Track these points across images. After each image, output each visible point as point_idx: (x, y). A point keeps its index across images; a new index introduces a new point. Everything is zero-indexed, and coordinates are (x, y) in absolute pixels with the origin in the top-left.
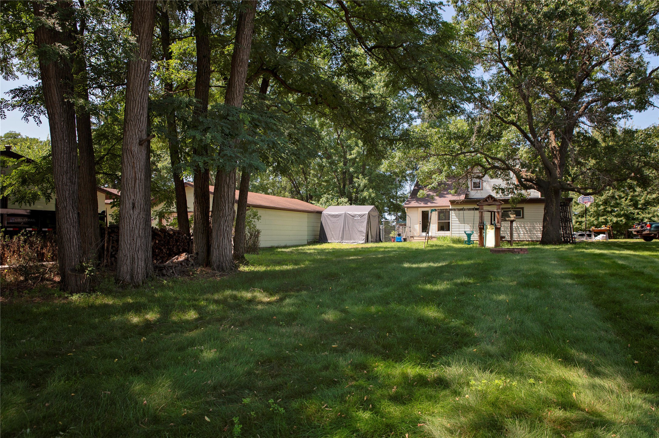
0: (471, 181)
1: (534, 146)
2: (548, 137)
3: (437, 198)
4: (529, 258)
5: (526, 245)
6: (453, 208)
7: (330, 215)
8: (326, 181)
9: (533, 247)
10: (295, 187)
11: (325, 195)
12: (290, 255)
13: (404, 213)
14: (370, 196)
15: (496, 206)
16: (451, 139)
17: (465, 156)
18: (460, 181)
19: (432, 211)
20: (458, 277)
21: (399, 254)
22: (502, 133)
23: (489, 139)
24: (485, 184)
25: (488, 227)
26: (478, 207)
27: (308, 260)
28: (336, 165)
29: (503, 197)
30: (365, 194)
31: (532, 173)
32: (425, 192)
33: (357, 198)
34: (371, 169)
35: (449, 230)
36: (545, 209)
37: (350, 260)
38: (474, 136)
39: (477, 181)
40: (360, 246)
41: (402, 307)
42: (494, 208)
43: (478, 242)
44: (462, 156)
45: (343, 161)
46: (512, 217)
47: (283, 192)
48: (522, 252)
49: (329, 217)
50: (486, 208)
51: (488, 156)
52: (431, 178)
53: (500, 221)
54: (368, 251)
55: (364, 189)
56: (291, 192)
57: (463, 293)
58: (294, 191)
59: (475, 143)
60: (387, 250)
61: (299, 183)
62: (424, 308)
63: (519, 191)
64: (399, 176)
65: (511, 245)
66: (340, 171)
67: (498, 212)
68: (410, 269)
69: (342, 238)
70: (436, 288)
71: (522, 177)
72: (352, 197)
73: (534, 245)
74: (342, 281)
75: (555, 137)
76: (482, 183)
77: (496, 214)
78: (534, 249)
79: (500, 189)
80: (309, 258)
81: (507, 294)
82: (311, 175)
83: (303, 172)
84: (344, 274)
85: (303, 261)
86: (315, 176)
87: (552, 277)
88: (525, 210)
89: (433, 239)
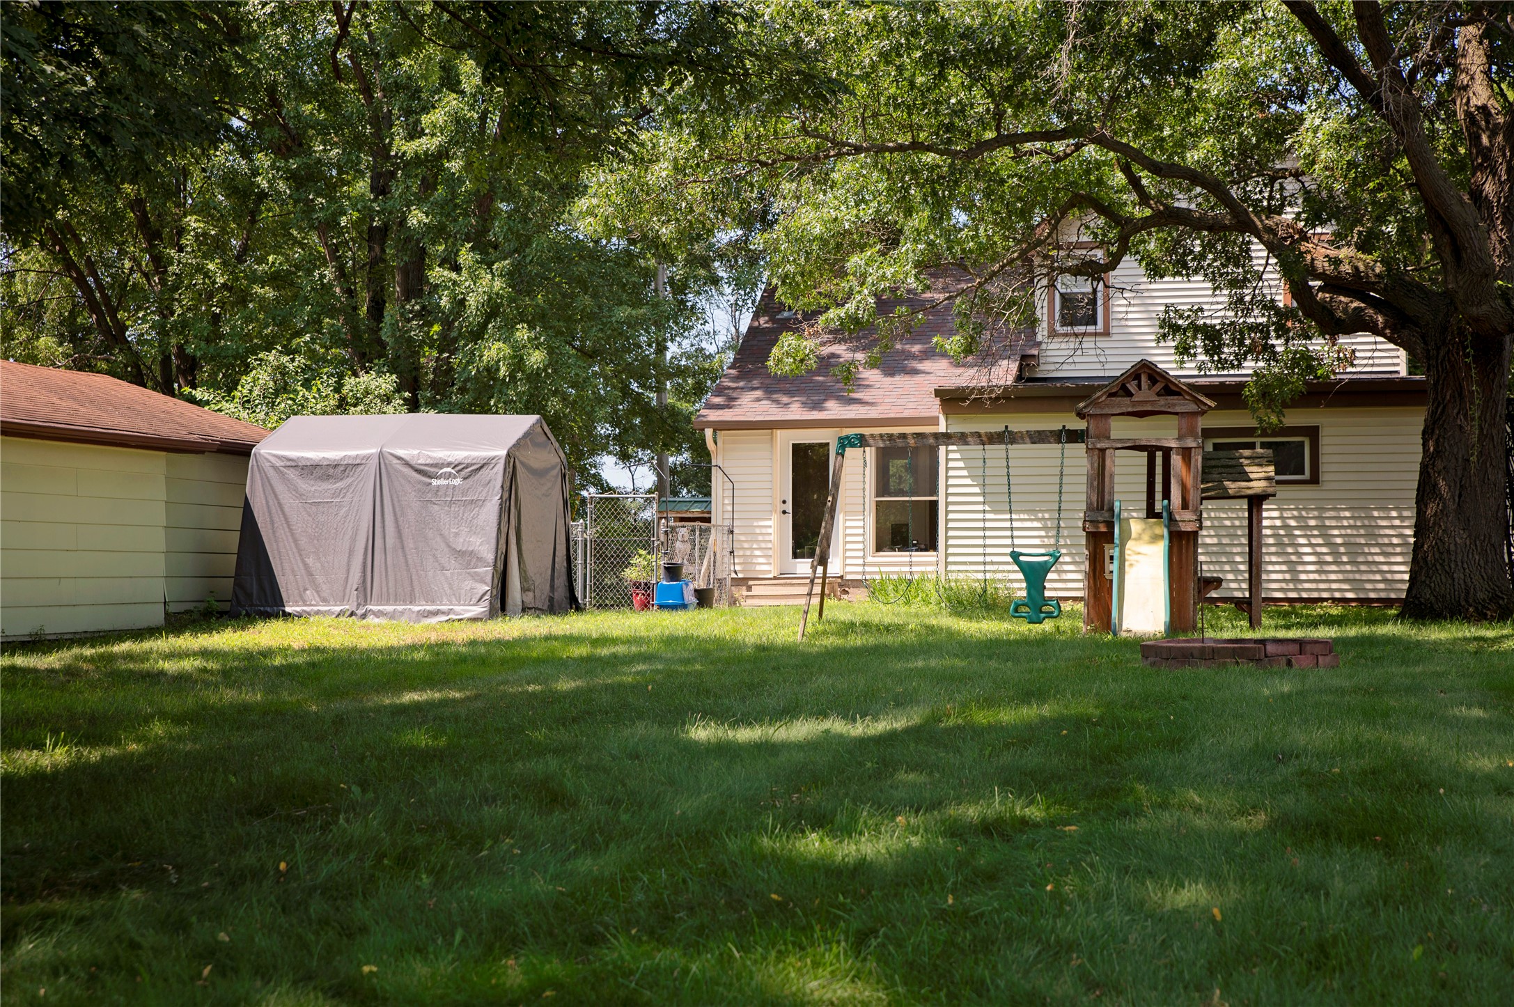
0: (1052, 285)
1: (1376, 103)
2: (1453, 60)
3: (872, 376)
4: (1341, 692)
5: (1329, 621)
6: (956, 428)
7: (294, 465)
8: (275, 279)
9: (1365, 630)
10: (93, 307)
11: (271, 357)
12: (63, 687)
13: (701, 451)
14: (518, 362)
15: (1174, 420)
16: (945, 62)
17: (1018, 157)
18: (993, 288)
19: (845, 443)
20: (976, 792)
21: (670, 674)
22: (1213, 37)
23: (1146, 67)
24: (1119, 305)
25: (1136, 527)
26: (1081, 425)
27: (163, 715)
28: (330, 189)
29: (1215, 375)
30: (494, 351)
31: (1364, 246)
32: (808, 344)
33: (445, 372)
34: (525, 220)
35: (931, 545)
36: (1426, 434)
37: (403, 710)
38: (1066, 47)
39: (1081, 286)
40: (461, 634)
41: (667, 956)
42: (1165, 433)
43: (1080, 606)
44: (1003, 156)
45: (373, 169)
46: (1259, 476)
47: (22, 334)
48: (1305, 661)
49: (291, 474)
50: (1121, 429)
51: (1137, 156)
52: (842, 274)
53: (1193, 496)
54: (504, 661)
55: (483, 327)
56: (71, 333)
57: (991, 877)
58: (88, 330)
59: (1074, 89)
60: (604, 652)
61: (121, 284)
62: (781, 956)
63: (1297, 344)
64: (673, 260)
65: (1254, 623)
66: (355, 225)
67: (1186, 453)
68: (723, 750)
69: (365, 592)
70: (848, 850)
71: (1312, 272)
72: (418, 367)
73: (1372, 621)
74: (349, 827)
75: (1490, 59)
76: (1107, 299)
77: (1176, 460)
78: (1371, 641)
79: (1197, 329)
80: (171, 703)
81: (1215, 878)
82: (188, 240)
83: (143, 222)
84: (364, 785)
85: (134, 721)
86: (212, 246)
87: (1451, 790)
88: (1325, 441)
89: (847, 592)
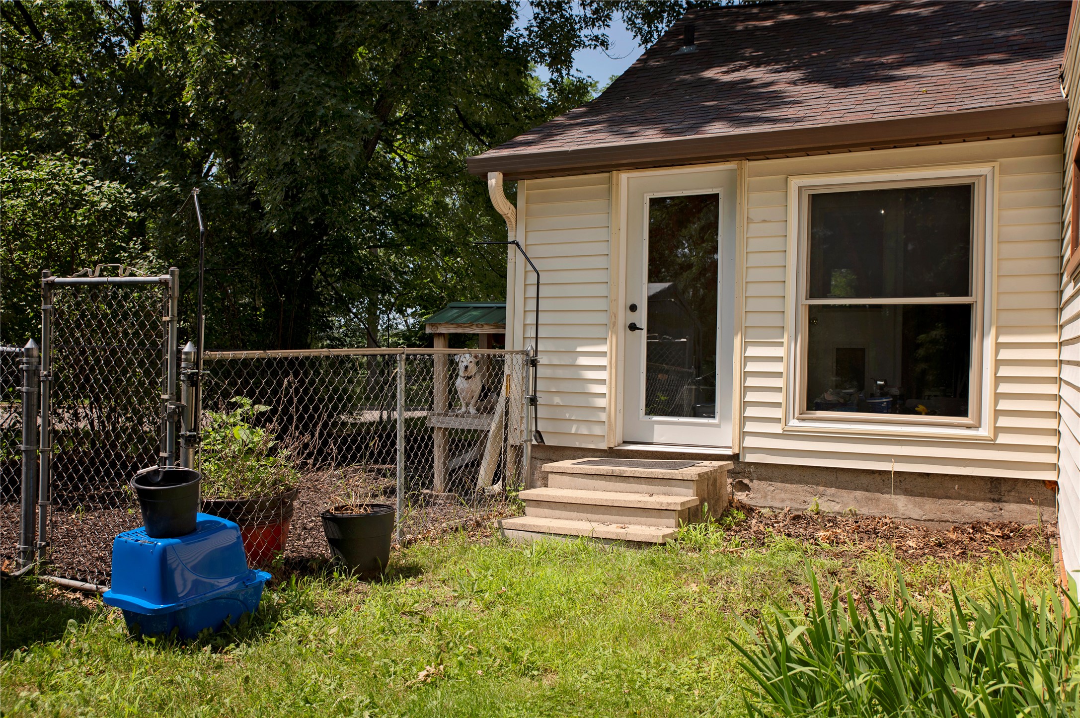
89: (746, 488)
